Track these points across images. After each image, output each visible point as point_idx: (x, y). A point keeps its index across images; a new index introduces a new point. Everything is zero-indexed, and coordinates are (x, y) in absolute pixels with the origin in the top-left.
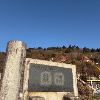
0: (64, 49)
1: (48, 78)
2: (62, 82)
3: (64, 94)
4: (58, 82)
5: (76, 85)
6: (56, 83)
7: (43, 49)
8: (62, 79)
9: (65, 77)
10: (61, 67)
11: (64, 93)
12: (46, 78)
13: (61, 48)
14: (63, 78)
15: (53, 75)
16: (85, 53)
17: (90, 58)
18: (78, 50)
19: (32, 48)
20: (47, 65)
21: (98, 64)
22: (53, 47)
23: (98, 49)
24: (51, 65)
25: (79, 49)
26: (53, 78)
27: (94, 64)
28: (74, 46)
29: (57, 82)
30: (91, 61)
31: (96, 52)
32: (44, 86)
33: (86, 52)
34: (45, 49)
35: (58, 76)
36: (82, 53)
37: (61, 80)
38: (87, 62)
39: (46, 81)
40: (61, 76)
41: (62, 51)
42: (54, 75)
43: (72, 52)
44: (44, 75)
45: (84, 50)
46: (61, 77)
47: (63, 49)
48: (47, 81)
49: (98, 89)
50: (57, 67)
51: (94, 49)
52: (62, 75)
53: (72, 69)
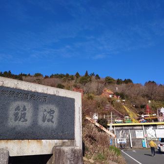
0: (77, 77)
1: (25, 114)
2: (53, 122)
3: (56, 144)
4: (46, 121)
5: (79, 127)
7: (44, 76)
8: (53, 116)
10: (54, 95)
11: (56, 141)
12: (20, 114)
13: (73, 76)
14: (56, 114)
15: (36, 109)
16: (107, 84)
17: (115, 92)
18: (99, 80)
19: (25, 74)
20: (26, 89)
21: (124, 100)
22: (60, 74)
23: (125, 80)
24: (33, 91)
25: (99, 78)
27: (119, 101)
28: (93, 74)
29: (44, 121)
30: (115, 97)
32: (14, 128)
33: (110, 83)
34: (46, 77)
35: (45, 111)
36: (103, 85)
37: (52, 118)
38: (110, 98)
39: (20, 119)
40: (53, 111)
41: (74, 81)
42: (38, 109)
43: (89, 83)
44: (18, 108)
45: (106, 81)
47: (75, 78)
48: (22, 119)
49: (123, 138)
50: (46, 94)
51: (121, 80)
52: (55, 108)
53: (74, 99)
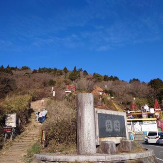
0: (66, 72)
1: (110, 125)
2: (119, 129)
6: (115, 129)
9: (121, 124)
21: (113, 98)
25: (87, 74)
26: (113, 125)
28: (81, 70)
30: (105, 94)
31: (110, 80)
38: (100, 95)
42: (113, 123)
46: (118, 124)
